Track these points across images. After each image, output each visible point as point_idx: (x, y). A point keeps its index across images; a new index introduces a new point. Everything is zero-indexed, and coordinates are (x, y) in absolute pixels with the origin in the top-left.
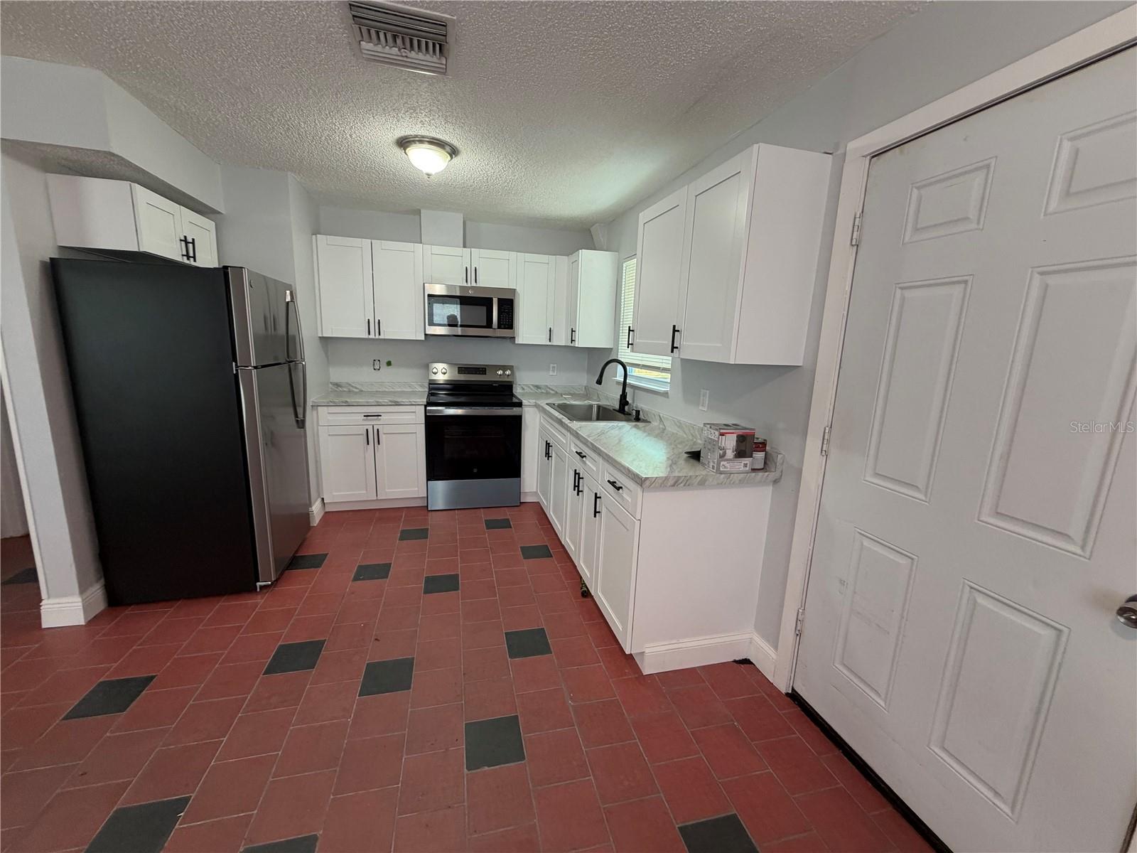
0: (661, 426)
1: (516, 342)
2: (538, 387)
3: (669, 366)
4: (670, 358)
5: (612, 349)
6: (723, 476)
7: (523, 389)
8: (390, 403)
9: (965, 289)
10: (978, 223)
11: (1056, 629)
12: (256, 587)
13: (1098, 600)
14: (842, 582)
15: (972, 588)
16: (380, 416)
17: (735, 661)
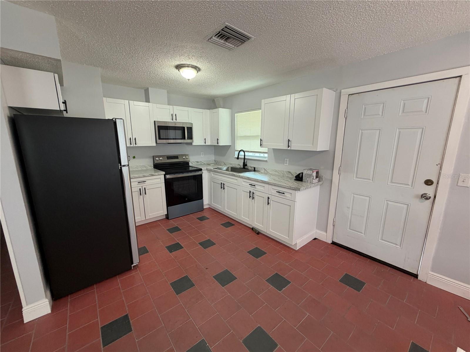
0: (265, 172)
1: (193, 145)
2: (197, 162)
3: (267, 151)
4: (267, 149)
5: (230, 146)
6: (314, 184)
7: (192, 163)
8: (149, 175)
9: (380, 132)
10: (382, 116)
11: (407, 205)
12: (131, 267)
13: (416, 196)
14: (348, 208)
15: (387, 200)
16: (146, 181)
17: (313, 239)
